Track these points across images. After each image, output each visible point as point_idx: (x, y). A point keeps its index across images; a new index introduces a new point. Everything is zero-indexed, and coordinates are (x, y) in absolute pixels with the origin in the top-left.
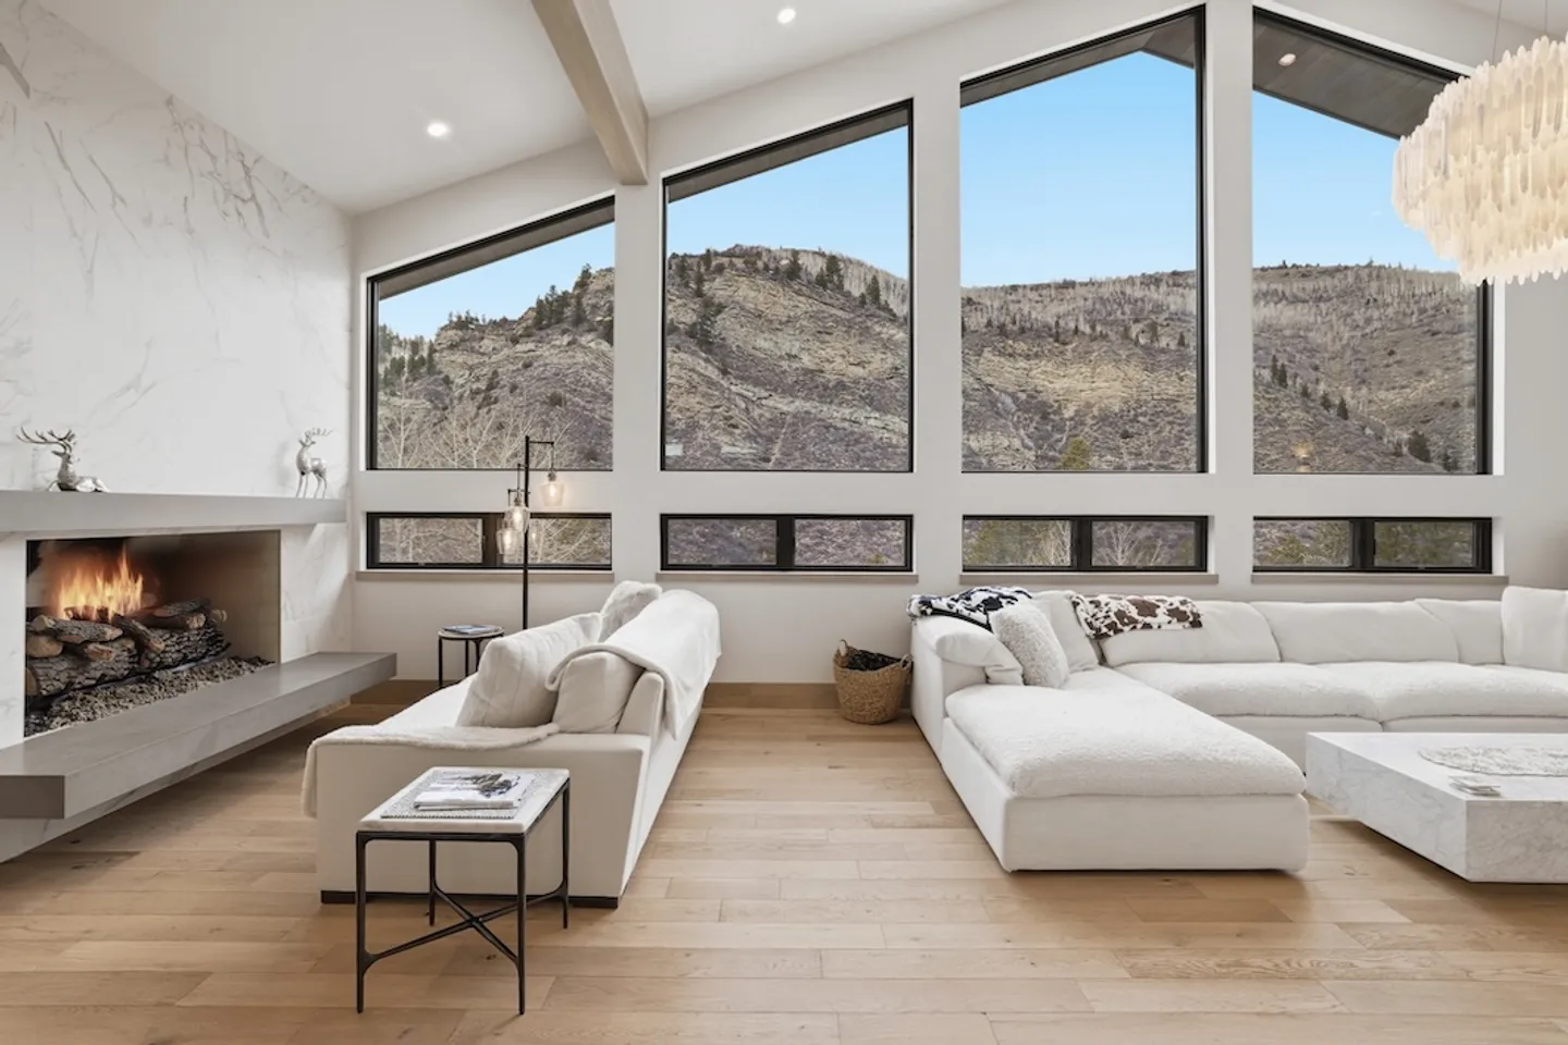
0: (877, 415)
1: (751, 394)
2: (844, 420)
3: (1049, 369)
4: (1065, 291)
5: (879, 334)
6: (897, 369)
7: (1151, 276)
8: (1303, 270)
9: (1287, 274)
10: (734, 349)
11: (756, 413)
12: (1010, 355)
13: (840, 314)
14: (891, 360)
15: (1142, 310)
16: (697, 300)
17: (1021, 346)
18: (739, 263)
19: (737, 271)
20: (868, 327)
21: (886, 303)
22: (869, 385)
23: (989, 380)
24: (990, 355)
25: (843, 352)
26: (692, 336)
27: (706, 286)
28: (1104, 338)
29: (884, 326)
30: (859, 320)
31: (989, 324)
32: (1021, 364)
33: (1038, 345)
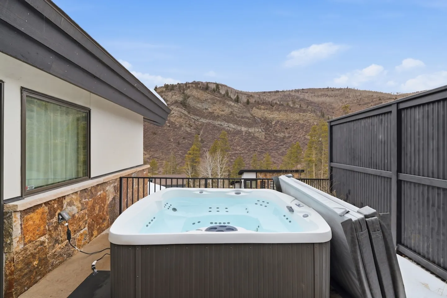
0: (226, 123)
1: (195, 118)
2: (218, 124)
3: (269, 112)
4: (276, 93)
5: (228, 103)
6: (232, 112)
7: (297, 90)
8: (332, 89)
9: (328, 90)
10: (192, 107)
11: (197, 123)
12: (260, 109)
13: (218, 98)
14: (230, 110)
15: (294, 98)
16: (183, 95)
17: (263, 107)
18: (194, 85)
19: (193, 87)
20: (225, 102)
21: (230, 96)
22: (225, 116)
23: (254, 115)
24: (255, 109)
25: (219, 108)
26: (181, 104)
27: (185, 91)
28: (282, 105)
29: (229, 102)
30: (223, 100)
31: (255, 101)
32: (262, 111)
33: (267, 107)
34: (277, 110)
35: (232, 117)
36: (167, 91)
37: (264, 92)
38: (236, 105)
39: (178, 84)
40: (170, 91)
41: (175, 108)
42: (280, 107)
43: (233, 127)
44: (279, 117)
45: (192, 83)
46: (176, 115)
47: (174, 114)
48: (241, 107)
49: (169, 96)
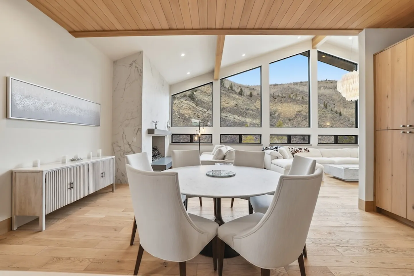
0: (232, 115)
1: (203, 110)
2: (224, 116)
4: (275, 86)
5: (232, 96)
6: (237, 104)
7: (295, 83)
8: (332, 81)
9: (327, 82)
10: (199, 100)
11: (204, 114)
13: (223, 92)
14: (235, 102)
15: (293, 91)
20: (230, 95)
21: (234, 89)
22: (230, 108)
23: (258, 107)
24: (258, 101)
25: (224, 101)
26: (189, 97)
28: (285, 97)
29: (234, 95)
30: (228, 93)
31: (258, 94)
34: (280, 102)
35: (237, 109)
38: (240, 98)
41: (184, 101)
42: (283, 99)
43: (239, 118)
44: (282, 109)
46: (185, 107)
47: (183, 107)
48: (245, 99)
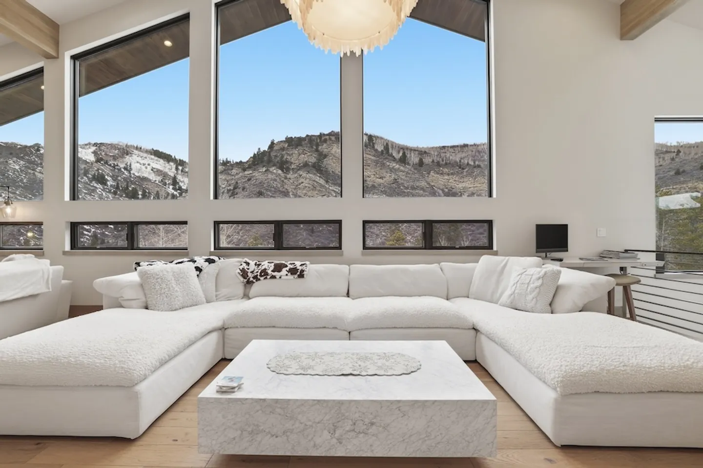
1: (337, 190)
3: (457, 179)
4: (464, 148)
5: (389, 165)
6: (396, 180)
10: (331, 172)
12: (441, 174)
13: (373, 158)
14: (394, 176)
16: (316, 153)
17: (446, 170)
18: (333, 138)
19: (332, 141)
20: (384, 163)
21: (392, 153)
22: (385, 187)
23: (433, 184)
24: (433, 174)
26: (314, 167)
27: (320, 148)
28: (479, 167)
29: (391, 163)
30: (381, 160)
31: (433, 161)
32: (446, 177)
33: (453, 170)
34: (470, 174)
35: (396, 188)
36: (291, 147)
37: (444, 147)
38: (402, 168)
39: (307, 136)
40: (295, 149)
41: (304, 175)
42: (475, 170)
44: (474, 187)
45: (330, 134)
46: (307, 185)
47: (303, 184)
48: (411, 170)
49: (294, 155)
